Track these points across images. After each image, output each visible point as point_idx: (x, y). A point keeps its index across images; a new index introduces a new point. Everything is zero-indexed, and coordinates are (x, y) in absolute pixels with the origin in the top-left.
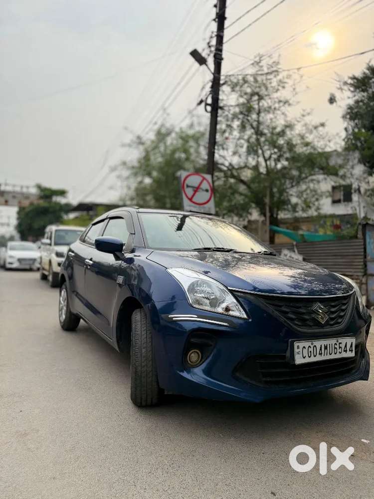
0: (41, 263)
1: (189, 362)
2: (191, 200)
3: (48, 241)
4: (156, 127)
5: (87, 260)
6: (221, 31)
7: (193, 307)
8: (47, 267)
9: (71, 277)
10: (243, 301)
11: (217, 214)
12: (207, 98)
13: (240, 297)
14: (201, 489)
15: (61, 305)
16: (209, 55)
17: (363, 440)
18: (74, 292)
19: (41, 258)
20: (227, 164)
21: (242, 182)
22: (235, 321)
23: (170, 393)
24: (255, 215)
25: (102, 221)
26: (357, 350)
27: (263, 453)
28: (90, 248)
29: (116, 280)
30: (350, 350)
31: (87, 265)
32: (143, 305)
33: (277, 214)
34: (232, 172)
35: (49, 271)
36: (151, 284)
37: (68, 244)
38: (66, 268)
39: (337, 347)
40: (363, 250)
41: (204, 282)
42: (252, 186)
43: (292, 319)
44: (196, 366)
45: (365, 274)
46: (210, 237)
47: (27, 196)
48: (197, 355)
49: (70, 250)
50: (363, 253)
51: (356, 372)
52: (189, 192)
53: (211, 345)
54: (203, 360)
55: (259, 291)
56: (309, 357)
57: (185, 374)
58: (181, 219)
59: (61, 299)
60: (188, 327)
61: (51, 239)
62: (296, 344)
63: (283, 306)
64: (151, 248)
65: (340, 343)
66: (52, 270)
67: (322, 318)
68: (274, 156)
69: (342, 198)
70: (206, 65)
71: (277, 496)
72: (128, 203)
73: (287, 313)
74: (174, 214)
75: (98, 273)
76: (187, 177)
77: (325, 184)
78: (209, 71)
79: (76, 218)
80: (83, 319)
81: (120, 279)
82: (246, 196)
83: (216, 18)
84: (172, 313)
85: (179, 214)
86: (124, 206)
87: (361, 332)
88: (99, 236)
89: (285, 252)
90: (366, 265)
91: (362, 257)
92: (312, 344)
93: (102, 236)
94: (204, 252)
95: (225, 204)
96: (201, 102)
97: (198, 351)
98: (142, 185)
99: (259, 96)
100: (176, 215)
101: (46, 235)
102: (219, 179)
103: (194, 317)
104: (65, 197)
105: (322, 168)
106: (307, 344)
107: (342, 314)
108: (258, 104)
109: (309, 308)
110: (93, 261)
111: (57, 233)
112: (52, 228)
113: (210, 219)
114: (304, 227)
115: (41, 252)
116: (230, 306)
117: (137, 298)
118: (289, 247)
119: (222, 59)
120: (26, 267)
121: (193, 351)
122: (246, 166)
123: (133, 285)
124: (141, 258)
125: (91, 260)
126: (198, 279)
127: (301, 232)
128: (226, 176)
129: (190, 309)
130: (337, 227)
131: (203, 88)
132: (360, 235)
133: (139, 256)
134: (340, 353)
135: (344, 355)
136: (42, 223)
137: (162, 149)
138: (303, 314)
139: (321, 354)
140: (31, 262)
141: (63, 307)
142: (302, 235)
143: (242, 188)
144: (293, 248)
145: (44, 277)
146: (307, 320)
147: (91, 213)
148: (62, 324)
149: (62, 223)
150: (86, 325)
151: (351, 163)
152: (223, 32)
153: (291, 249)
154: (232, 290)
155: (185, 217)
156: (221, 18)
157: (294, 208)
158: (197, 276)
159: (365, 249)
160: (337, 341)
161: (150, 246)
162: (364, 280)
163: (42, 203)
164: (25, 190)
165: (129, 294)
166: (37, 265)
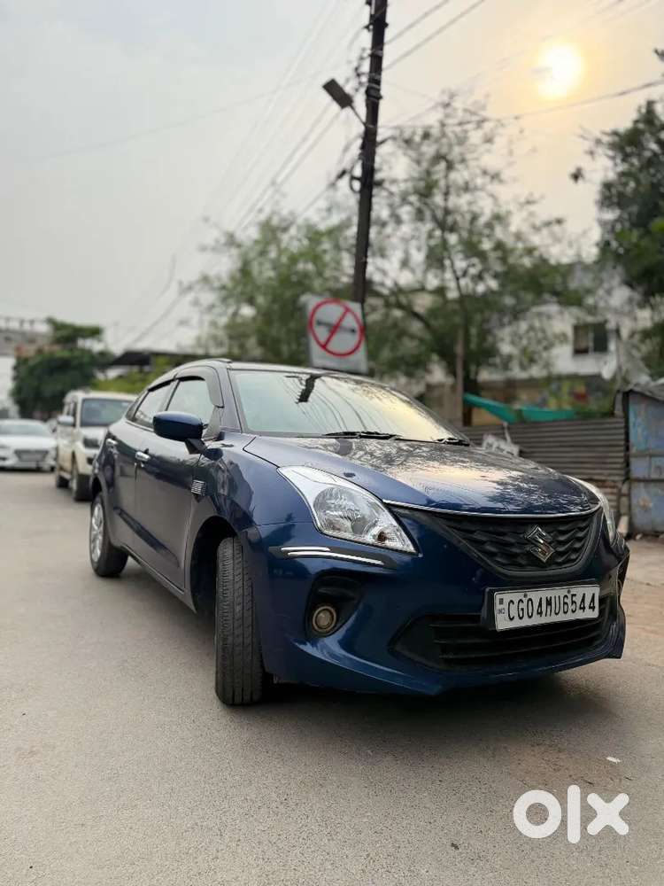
0: (56, 459)
1: (316, 628)
2: (324, 347)
3: (70, 419)
4: (262, 217)
5: (139, 453)
6: (379, 47)
7: (322, 533)
8: (67, 465)
9: (111, 483)
10: (409, 524)
11: (371, 374)
12: (352, 168)
13: (404, 516)
14: (333, 839)
15: (95, 532)
16: (357, 90)
17: (610, 759)
18: (116, 508)
19: (57, 449)
20: (389, 283)
21: (417, 316)
22: (395, 556)
23: (283, 681)
24: (438, 374)
25: (167, 383)
26: (603, 607)
27: (440, 781)
28: (145, 432)
29: (190, 489)
30: (590, 608)
31: (139, 461)
32: (236, 531)
33: (477, 373)
34: (399, 298)
35: (71, 473)
36: (251, 493)
37: (106, 425)
38: (102, 467)
39: (569, 601)
40: (623, 437)
41: (342, 491)
42: (434, 323)
43: (491, 555)
44: (328, 634)
45: (627, 478)
46: (358, 415)
47: (31, 339)
48: (328, 614)
49: (109, 435)
50: (623, 443)
51: (601, 644)
52: (322, 333)
53: (353, 599)
54: (339, 625)
55: (436, 506)
56: (521, 618)
57: (308, 648)
58: (307, 381)
59: (94, 521)
60: (314, 567)
61: (74, 415)
62: (498, 597)
63: (475, 531)
64: (252, 433)
65: (573, 595)
66: (77, 470)
67: (543, 553)
68: (473, 271)
69: (591, 344)
70: (353, 108)
71: (460, 850)
72: (213, 351)
73: (483, 543)
74: (294, 373)
75: (159, 476)
76: (318, 306)
77: (561, 321)
78: (357, 120)
79: (120, 377)
80: (133, 557)
81: (198, 486)
82: (421, 340)
83: (370, 24)
84: (286, 544)
85: (303, 373)
86: (207, 356)
87: (610, 577)
88: (161, 411)
89: (490, 439)
90: (628, 464)
91: (622, 448)
92: (525, 596)
93: (167, 410)
94: (345, 439)
95: (386, 354)
96: (343, 173)
97: (329, 608)
98: (239, 320)
99: (447, 161)
100: (297, 375)
101: (66, 409)
102: (374, 309)
103: (324, 551)
104: (100, 341)
105: (555, 293)
106: (516, 596)
107: (577, 545)
108: (446, 177)
109: (522, 536)
110: (150, 455)
111: (86, 405)
112: (77, 396)
113: (357, 382)
114: (524, 396)
115: (56, 438)
116: (386, 532)
117: (227, 518)
118: (495, 432)
119: (380, 98)
120: (30, 465)
121: (322, 608)
122: (422, 289)
123: (219, 495)
124: (234, 448)
125: (146, 452)
126: (332, 486)
127: (517, 406)
128: (388, 305)
129: (317, 536)
130: (580, 397)
131: (346, 149)
132: (619, 411)
133: (232, 446)
134: (573, 612)
135: (580, 615)
136: (59, 387)
137: (273, 254)
138: (512, 545)
139: (540, 613)
140: (39, 457)
141: (96, 535)
142: (520, 412)
143: (416, 327)
144: (504, 434)
145: (63, 484)
146: (516, 555)
147: (147, 368)
148: (95, 565)
149: (96, 386)
150: (139, 566)
151: (606, 286)
152: (382, 49)
153: (500, 435)
154: (389, 504)
155: (313, 378)
156: (378, 25)
157: (506, 363)
158: (332, 481)
159: (627, 434)
160: (569, 592)
161: (251, 429)
162: (625, 489)
163: (60, 352)
164: (27, 327)
165: (212, 513)
166: (50, 462)
